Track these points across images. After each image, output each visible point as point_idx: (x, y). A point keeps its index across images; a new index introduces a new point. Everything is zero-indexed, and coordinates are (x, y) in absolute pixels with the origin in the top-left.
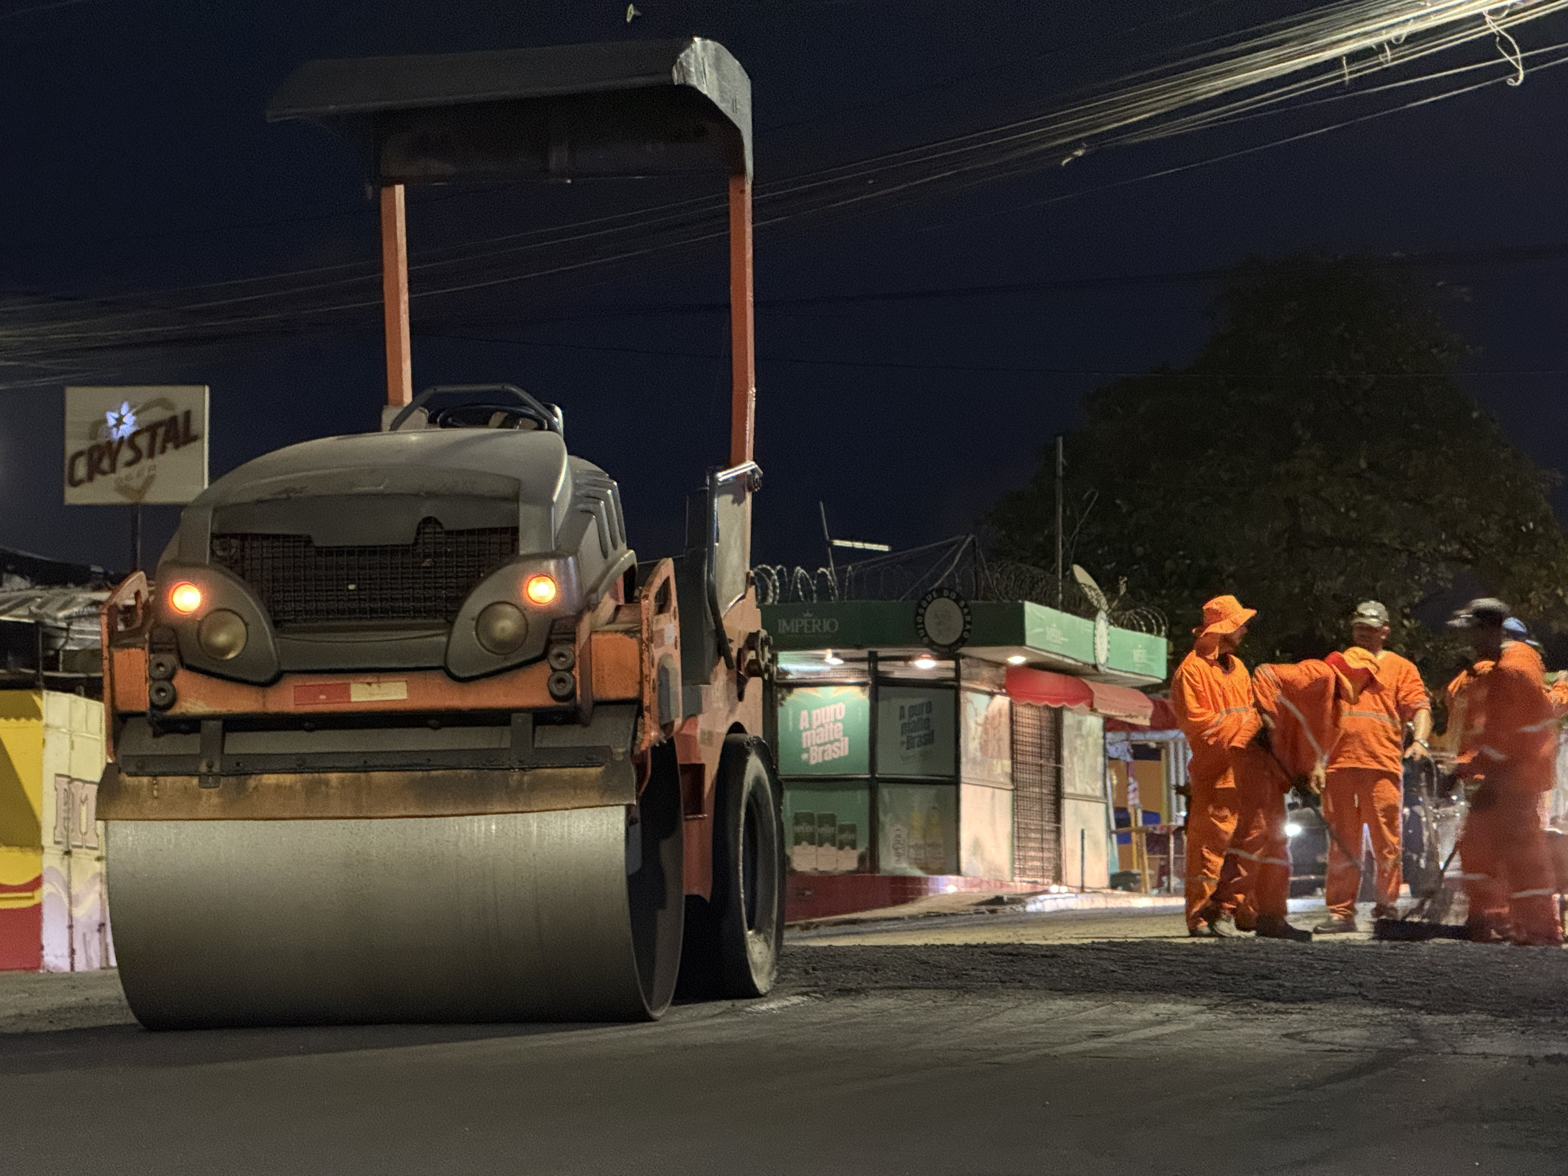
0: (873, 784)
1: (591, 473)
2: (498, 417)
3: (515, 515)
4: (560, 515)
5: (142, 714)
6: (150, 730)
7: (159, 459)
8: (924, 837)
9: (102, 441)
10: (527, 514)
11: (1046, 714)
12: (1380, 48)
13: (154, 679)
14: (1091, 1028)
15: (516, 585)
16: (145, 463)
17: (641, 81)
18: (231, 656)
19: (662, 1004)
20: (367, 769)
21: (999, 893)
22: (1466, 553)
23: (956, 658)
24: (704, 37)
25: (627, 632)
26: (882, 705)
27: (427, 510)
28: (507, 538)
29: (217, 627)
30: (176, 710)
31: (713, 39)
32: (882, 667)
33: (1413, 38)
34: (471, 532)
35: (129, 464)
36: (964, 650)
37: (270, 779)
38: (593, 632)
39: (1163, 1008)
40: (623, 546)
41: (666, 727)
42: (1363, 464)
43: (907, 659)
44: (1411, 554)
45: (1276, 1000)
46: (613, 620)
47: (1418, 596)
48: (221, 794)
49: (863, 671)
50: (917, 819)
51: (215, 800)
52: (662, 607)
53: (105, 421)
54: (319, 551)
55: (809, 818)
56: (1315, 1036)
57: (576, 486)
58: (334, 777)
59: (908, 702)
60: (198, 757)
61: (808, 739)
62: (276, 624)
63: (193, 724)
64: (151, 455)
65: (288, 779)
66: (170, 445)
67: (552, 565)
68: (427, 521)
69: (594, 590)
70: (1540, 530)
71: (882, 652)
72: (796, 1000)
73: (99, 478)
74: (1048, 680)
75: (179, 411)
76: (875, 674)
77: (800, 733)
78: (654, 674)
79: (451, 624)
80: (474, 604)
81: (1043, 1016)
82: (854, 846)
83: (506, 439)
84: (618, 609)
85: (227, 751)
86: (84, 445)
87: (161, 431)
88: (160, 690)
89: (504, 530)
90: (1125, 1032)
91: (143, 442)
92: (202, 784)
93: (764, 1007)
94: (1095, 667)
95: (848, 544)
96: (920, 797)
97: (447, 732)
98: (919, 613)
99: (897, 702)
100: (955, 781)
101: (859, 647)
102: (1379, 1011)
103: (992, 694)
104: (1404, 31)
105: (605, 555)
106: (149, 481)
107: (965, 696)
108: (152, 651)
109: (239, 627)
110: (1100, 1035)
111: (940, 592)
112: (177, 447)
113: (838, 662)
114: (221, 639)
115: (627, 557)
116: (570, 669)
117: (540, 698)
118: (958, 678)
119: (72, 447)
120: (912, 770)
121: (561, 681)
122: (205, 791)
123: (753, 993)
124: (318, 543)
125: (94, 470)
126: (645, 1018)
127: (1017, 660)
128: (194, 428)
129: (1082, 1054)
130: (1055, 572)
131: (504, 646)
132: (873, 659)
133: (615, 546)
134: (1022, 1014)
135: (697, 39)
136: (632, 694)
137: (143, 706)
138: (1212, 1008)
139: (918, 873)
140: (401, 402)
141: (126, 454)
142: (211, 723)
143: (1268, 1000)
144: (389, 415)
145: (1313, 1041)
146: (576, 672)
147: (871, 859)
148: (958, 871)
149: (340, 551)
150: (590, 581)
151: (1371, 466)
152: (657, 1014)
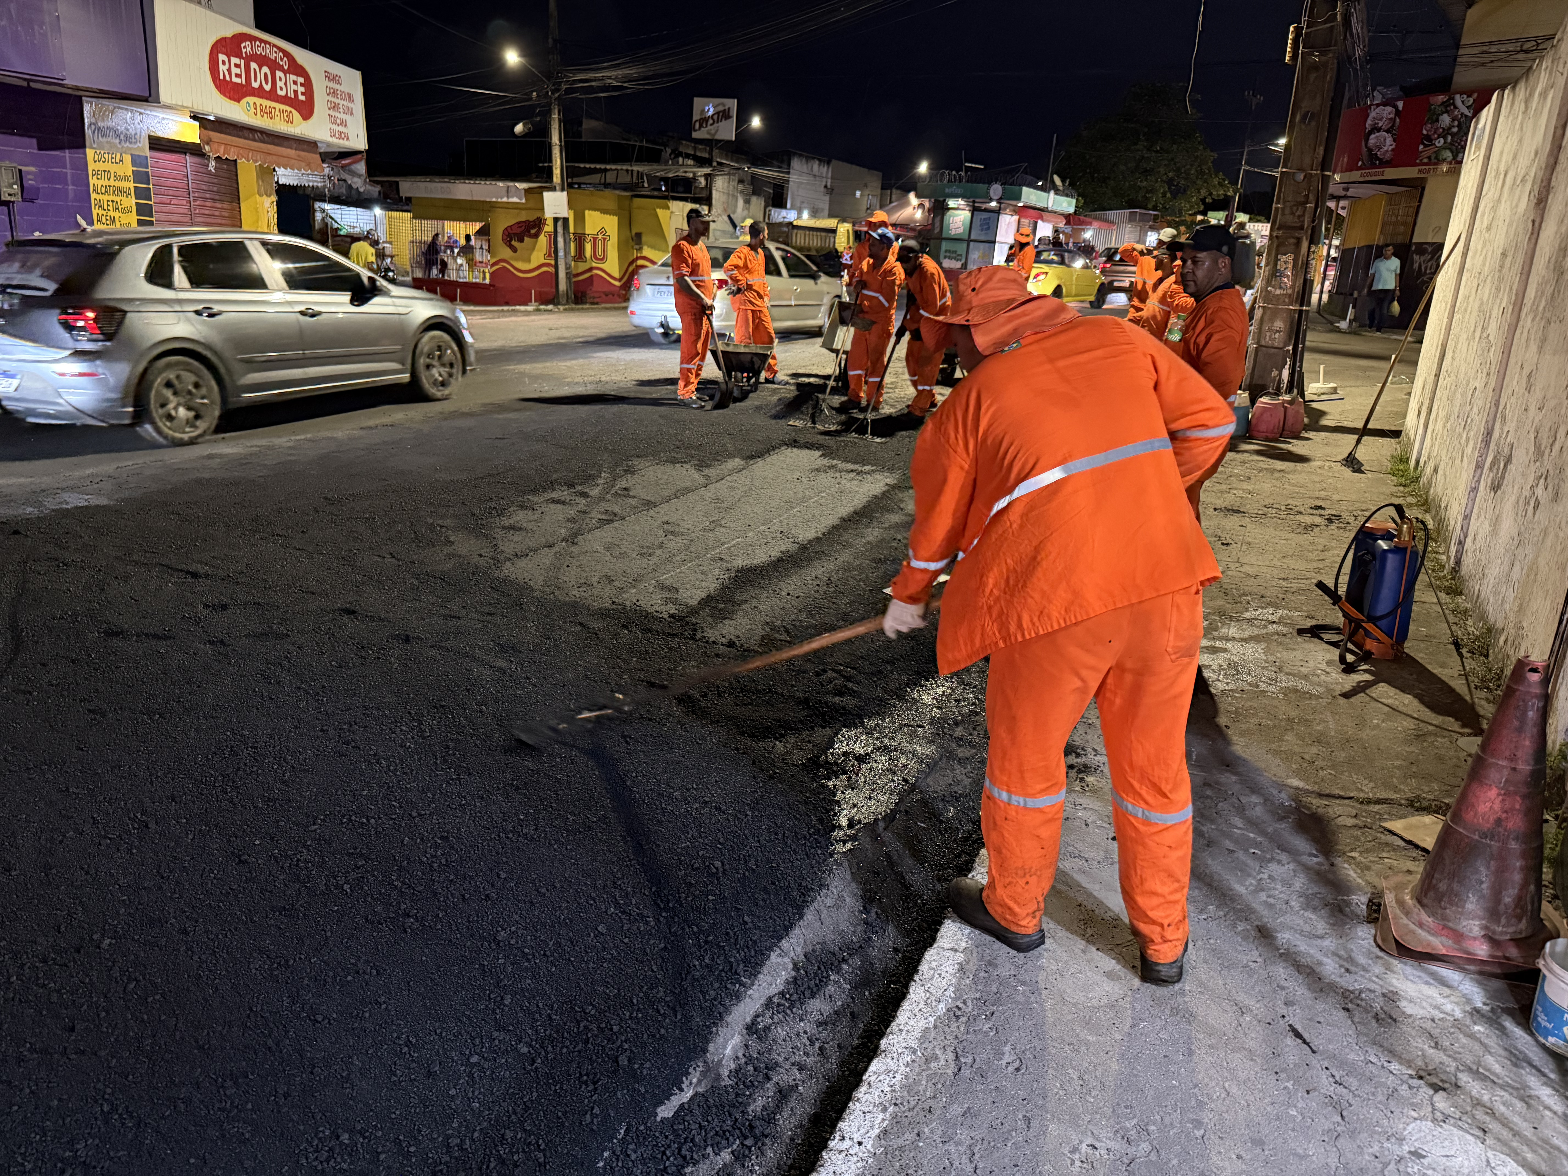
0: (968, 241)
7: (720, 124)
9: (704, 116)
16: (716, 125)
23: (1001, 203)
26: (975, 216)
32: (976, 205)
35: (711, 125)
36: (1003, 201)
43: (984, 202)
49: (970, 206)
53: (705, 109)
59: (983, 216)
61: (951, 226)
64: (718, 121)
66: (724, 119)
71: (977, 200)
73: (702, 129)
74: (1030, 211)
75: (727, 107)
76: (974, 207)
77: (949, 224)
86: (699, 117)
87: (721, 114)
91: (715, 117)
94: (1047, 207)
95: (970, 165)
96: (983, 246)
98: (989, 188)
99: (980, 216)
100: (995, 242)
101: (970, 198)
103: (1011, 215)
106: (717, 131)
107: (1002, 216)
111: (996, 182)
112: (726, 120)
113: (964, 202)
118: (1001, 209)
119: (695, 118)
120: (981, 238)
125: (701, 126)
127: (1021, 204)
128: (731, 113)
132: (974, 202)
141: (711, 121)
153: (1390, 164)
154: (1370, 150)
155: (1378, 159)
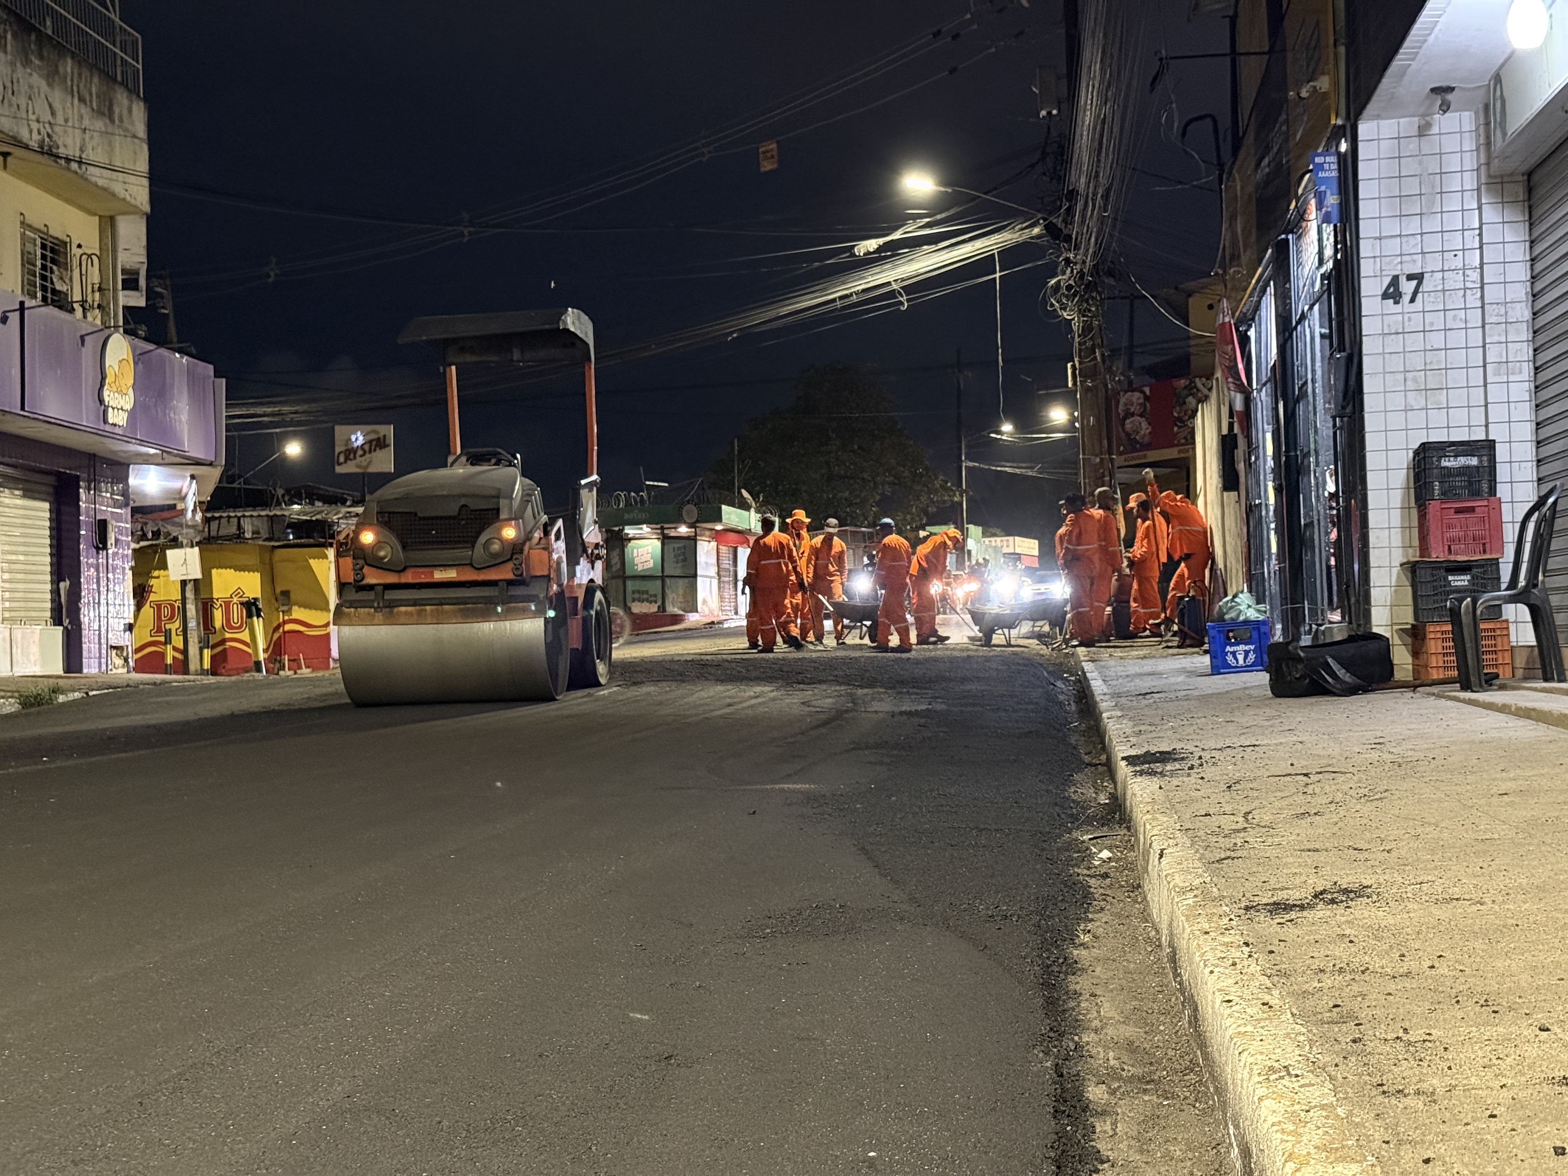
0: (663, 578)
1: (529, 485)
2: (493, 461)
3: (499, 503)
4: (516, 503)
5: (350, 583)
6: (354, 590)
7: (373, 454)
8: (684, 597)
9: (350, 447)
10: (503, 502)
11: (731, 549)
12: (851, 294)
13: (355, 570)
14: (728, 700)
15: (499, 530)
16: (368, 455)
17: (547, 327)
18: (386, 560)
19: (562, 693)
20: (441, 604)
21: (713, 619)
22: (896, 481)
23: (695, 528)
24: (573, 308)
25: (544, 549)
26: (666, 547)
27: (463, 501)
28: (495, 512)
29: (380, 549)
30: (364, 582)
31: (577, 308)
32: (666, 531)
33: (864, 291)
34: (481, 510)
35: (361, 456)
36: (698, 525)
37: (403, 609)
38: (530, 548)
39: (758, 689)
40: (542, 514)
41: (560, 585)
42: (856, 447)
43: (675, 528)
44: (875, 483)
45: (803, 683)
46: (539, 543)
47: (878, 498)
48: (383, 615)
49: (658, 534)
50: (681, 591)
51: (381, 617)
52: (558, 538)
53: (350, 439)
54: (420, 518)
55: (638, 592)
56: (814, 703)
57: (523, 490)
58: (428, 608)
59: (676, 546)
60: (373, 601)
61: (636, 561)
62: (404, 547)
63: (371, 587)
64: (370, 452)
65: (409, 609)
66: (378, 449)
67: (513, 522)
68: (463, 506)
69: (531, 532)
70: (924, 472)
71: (666, 526)
72: (615, 689)
73: (349, 462)
74: (732, 536)
75: (381, 435)
76: (663, 534)
77: (633, 559)
78: (555, 566)
79: (473, 546)
80: (483, 539)
81: (711, 694)
82: (656, 602)
83: (496, 472)
84: (540, 539)
85: (386, 597)
86: (343, 449)
87: (374, 443)
88: (357, 574)
89: (494, 509)
90: (740, 702)
91: (367, 447)
92: (375, 611)
93: (602, 693)
94: (750, 530)
95: (651, 483)
96: (681, 582)
97: (472, 589)
98: (680, 509)
99: (672, 546)
100: (695, 576)
101: (657, 524)
102: (842, 688)
103: (709, 542)
104: (860, 288)
105: (535, 518)
106: (370, 463)
107: (699, 543)
108: (354, 558)
109: (390, 549)
110: (730, 705)
111: (688, 502)
112: (381, 449)
113: (649, 530)
114: (382, 553)
115: (545, 518)
116: (521, 565)
117: (510, 576)
118: (696, 535)
119: (337, 450)
120: (678, 572)
121: (517, 569)
122: (376, 614)
123: (598, 684)
124: (420, 515)
125: (347, 459)
126: (552, 699)
127: (719, 527)
128: (387, 442)
129: (721, 716)
130: (734, 493)
131: (494, 556)
132: (662, 528)
133: (539, 514)
134: (704, 694)
135: (570, 309)
136: (546, 573)
137: (352, 581)
138: (778, 689)
139: (681, 613)
140: (455, 453)
141: (360, 452)
142: (379, 587)
143: (800, 683)
144: (450, 459)
145: (813, 706)
146: (523, 565)
147: (662, 608)
148: (697, 611)
149: (429, 518)
150: (528, 530)
151: (859, 448)
152: (558, 698)
153: (1149, 447)
154: (1128, 435)
155: (1138, 442)
